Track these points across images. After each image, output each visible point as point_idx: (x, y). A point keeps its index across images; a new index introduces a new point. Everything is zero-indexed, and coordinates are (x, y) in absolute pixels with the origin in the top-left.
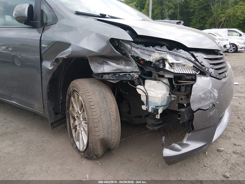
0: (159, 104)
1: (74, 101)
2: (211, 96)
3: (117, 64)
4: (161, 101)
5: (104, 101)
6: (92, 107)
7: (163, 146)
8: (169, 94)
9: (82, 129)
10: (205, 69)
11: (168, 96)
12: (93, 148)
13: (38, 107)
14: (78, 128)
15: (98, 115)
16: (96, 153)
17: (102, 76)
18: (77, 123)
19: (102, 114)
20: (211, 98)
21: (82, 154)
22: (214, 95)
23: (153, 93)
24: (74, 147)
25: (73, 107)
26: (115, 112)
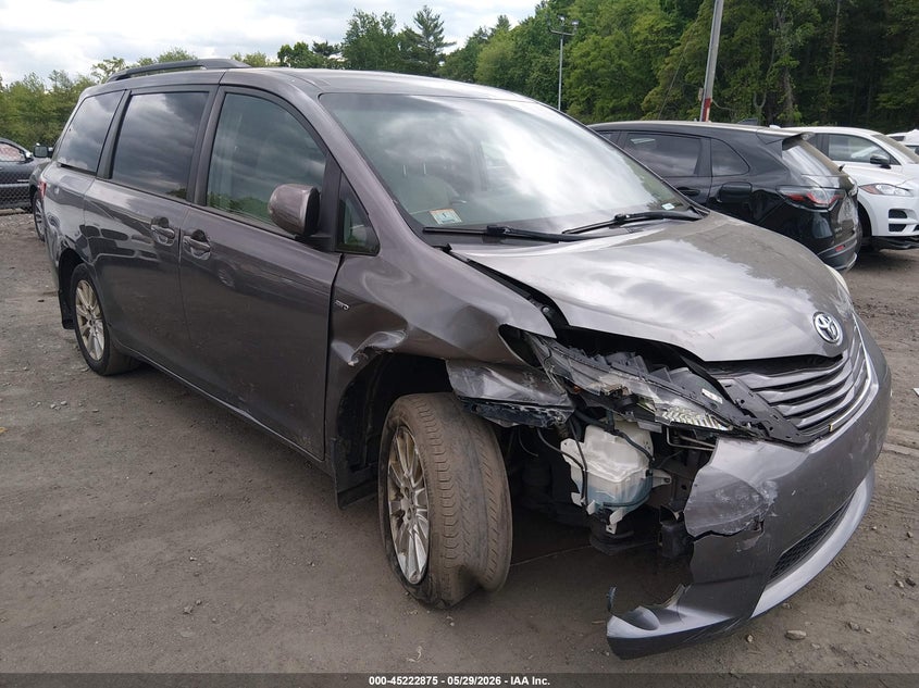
0: (614, 499)
1: (402, 448)
2: (751, 498)
3: (516, 382)
4: (620, 491)
5: (474, 470)
6: (443, 485)
7: (611, 611)
8: (647, 473)
9: (415, 528)
10: (745, 425)
11: (644, 477)
12: (439, 585)
13: (307, 444)
14: (405, 518)
15: (457, 507)
16: (444, 596)
17: (474, 408)
18: (403, 505)
19: (467, 505)
20: (751, 504)
21: (412, 590)
22: (761, 497)
23: (600, 469)
24: (393, 567)
25: (397, 459)
26: (499, 502)
